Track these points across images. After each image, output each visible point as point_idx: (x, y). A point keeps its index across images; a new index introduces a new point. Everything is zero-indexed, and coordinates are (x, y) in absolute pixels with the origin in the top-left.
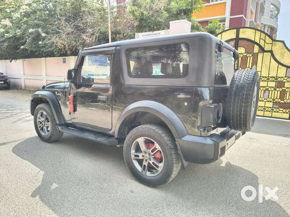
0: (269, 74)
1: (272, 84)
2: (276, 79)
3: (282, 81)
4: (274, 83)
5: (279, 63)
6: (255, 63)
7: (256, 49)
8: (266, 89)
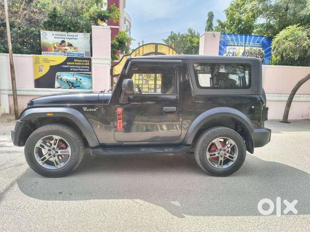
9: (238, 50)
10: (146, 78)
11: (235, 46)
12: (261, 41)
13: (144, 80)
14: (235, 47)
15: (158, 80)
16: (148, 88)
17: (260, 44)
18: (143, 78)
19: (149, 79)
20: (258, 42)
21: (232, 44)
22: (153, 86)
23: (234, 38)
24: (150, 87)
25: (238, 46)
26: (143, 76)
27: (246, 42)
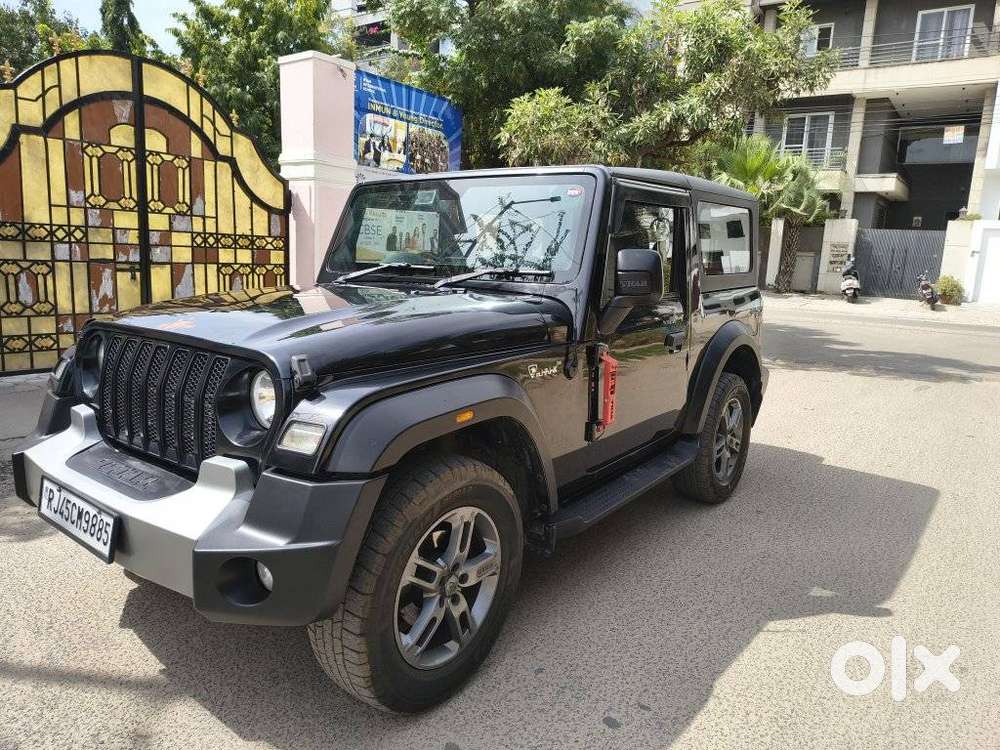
0: (235, 227)
1: (245, 256)
2: (252, 242)
3: (264, 248)
4: (248, 253)
5: (254, 198)
6: (197, 190)
7: (196, 148)
8: (235, 271)
9: (393, 131)
10: (102, 201)
11: (385, 115)
12: (442, 112)
13: (93, 207)
14: (386, 120)
15: (153, 212)
16: (115, 244)
17: (440, 122)
18: (86, 200)
19: (113, 205)
20: (435, 114)
21: (379, 108)
22: (133, 238)
23: (383, 90)
24: (121, 239)
25: (392, 117)
26: (88, 192)
27: (409, 108)
